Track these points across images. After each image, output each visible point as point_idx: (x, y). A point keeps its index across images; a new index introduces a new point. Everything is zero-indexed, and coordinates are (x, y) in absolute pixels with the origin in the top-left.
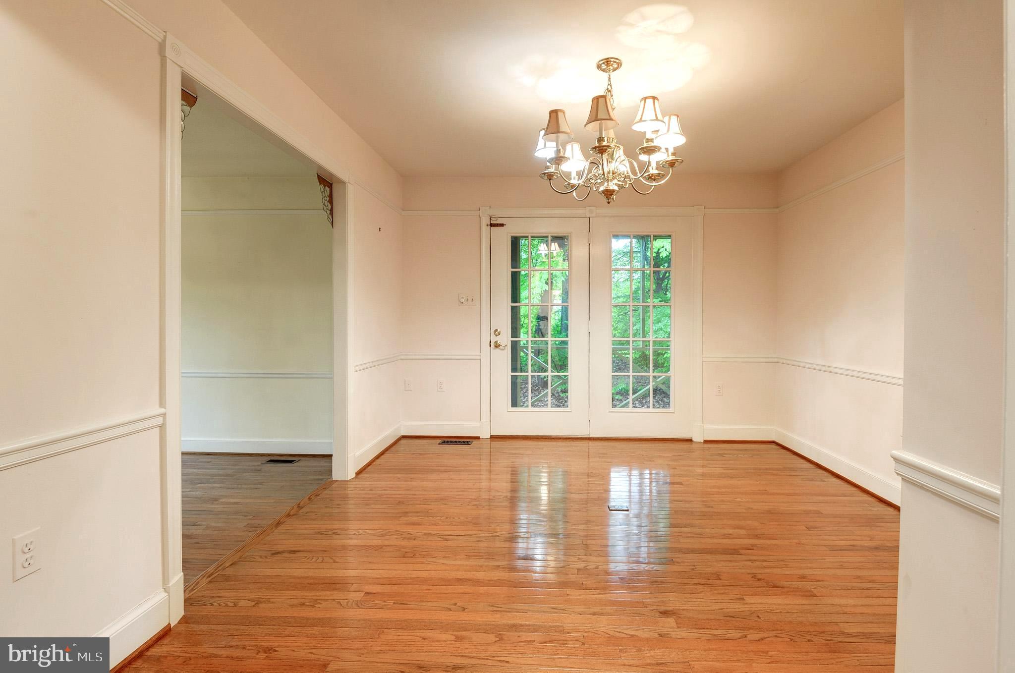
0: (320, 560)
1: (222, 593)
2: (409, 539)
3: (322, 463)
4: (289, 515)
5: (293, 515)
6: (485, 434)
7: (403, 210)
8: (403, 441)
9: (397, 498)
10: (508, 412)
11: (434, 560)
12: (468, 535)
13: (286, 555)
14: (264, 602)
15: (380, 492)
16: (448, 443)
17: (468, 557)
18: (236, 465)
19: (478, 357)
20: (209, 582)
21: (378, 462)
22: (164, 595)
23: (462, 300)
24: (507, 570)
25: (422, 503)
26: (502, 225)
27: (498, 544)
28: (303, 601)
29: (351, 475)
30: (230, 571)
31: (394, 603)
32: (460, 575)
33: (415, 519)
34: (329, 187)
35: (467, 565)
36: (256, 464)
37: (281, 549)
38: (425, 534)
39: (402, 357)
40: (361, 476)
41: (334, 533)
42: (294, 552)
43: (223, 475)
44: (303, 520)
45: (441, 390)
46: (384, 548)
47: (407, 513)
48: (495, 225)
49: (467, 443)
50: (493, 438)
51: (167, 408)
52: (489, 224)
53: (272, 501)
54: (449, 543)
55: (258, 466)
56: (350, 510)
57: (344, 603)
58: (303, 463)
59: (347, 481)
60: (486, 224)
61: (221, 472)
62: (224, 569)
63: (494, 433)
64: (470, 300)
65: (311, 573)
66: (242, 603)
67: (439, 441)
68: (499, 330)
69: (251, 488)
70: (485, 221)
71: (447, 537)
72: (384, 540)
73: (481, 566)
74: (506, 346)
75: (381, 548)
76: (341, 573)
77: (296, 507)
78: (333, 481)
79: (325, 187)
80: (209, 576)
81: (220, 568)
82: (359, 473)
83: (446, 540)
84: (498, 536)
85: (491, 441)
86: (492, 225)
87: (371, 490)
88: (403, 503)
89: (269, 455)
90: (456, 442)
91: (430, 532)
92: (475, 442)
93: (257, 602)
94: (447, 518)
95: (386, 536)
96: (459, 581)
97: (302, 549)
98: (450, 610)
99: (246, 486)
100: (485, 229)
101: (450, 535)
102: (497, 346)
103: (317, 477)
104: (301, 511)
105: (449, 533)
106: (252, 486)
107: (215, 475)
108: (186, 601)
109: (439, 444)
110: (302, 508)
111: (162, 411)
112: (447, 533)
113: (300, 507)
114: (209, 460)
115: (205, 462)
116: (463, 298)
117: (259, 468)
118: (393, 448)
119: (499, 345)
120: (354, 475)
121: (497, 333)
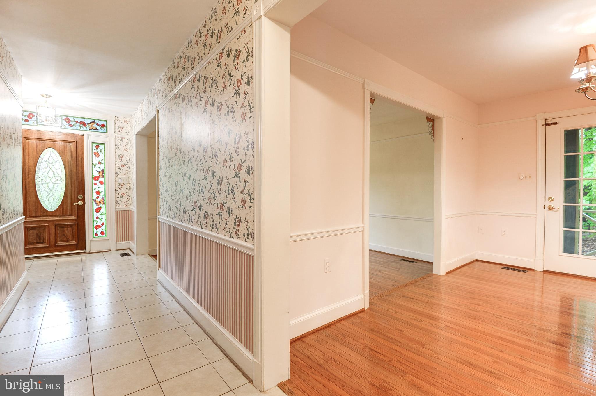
0: (425, 305)
1: (383, 304)
2: (473, 311)
3: (428, 266)
4: (411, 283)
5: (413, 284)
6: (539, 268)
7: (478, 125)
8: (477, 263)
9: (469, 290)
10: (559, 255)
11: (487, 324)
12: (512, 319)
13: (409, 299)
14: (399, 313)
15: (459, 285)
16: (508, 269)
17: (510, 329)
18: (388, 258)
19: (535, 216)
20: (378, 299)
21: (459, 270)
22: (363, 296)
23: (521, 177)
24: (536, 344)
25: (484, 296)
26: (556, 123)
27: (535, 330)
28: (416, 318)
29: (443, 273)
30: (385, 298)
31: (460, 335)
32: (502, 336)
33: (479, 302)
34: (432, 122)
35: (508, 333)
36: (396, 259)
37: (407, 296)
38: (484, 311)
39: (477, 213)
40: (449, 275)
41: (432, 296)
42: (413, 299)
43: (383, 262)
44: (417, 287)
45: (504, 235)
46: (458, 310)
47: (474, 298)
48: (549, 124)
49: (524, 271)
50: (545, 272)
51: (365, 224)
52: (544, 124)
53: (404, 277)
54: (498, 320)
55: (398, 261)
56: (442, 289)
57: (435, 326)
58: (419, 264)
59: (441, 276)
60: (542, 125)
61: (382, 260)
62: (383, 296)
63: (546, 269)
64: (528, 177)
65: (420, 309)
66: (390, 310)
67: (502, 267)
68: (552, 198)
69: (394, 270)
70: (541, 122)
71: (497, 316)
72: (459, 307)
73: (518, 337)
74: (559, 209)
75: (457, 310)
76: (435, 314)
77: (414, 281)
78: (433, 274)
79: (430, 123)
80: (378, 297)
81: (382, 295)
82: (447, 273)
83: (497, 317)
84: (534, 326)
85: (544, 273)
86: (546, 125)
87: (454, 283)
88: (472, 293)
89: (402, 257)
90: (514, 269)
91: (487, 311)
92: (530, 272)
93: (396, 312)
94: (499, 307)
95: (460, 305)
96: (502, 339)
97: (416, 298)
98: (493, 348)
99: (392, 268)
100: (541, 129)
101: (500, 316)
102: (551, 208)
103: (426, 272)
104: (416, 283)
105: (500, 315)
106: (394, 269)
107: (379, 261)
108: (370, 302)
109: (502, 268)
110: (417, 282)
111: (363, 225)
112: (498, 314)
113: (416, 281)
114: (377, 254)
115: (375, 255)
116: (522, 176)
117: (398, 262)
118: (470, 265)
119: (553, 208)
120: (445, 274)
121: (551, 199)
